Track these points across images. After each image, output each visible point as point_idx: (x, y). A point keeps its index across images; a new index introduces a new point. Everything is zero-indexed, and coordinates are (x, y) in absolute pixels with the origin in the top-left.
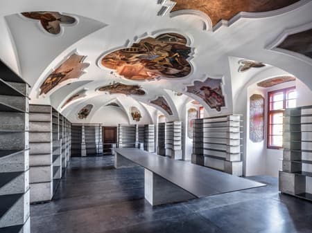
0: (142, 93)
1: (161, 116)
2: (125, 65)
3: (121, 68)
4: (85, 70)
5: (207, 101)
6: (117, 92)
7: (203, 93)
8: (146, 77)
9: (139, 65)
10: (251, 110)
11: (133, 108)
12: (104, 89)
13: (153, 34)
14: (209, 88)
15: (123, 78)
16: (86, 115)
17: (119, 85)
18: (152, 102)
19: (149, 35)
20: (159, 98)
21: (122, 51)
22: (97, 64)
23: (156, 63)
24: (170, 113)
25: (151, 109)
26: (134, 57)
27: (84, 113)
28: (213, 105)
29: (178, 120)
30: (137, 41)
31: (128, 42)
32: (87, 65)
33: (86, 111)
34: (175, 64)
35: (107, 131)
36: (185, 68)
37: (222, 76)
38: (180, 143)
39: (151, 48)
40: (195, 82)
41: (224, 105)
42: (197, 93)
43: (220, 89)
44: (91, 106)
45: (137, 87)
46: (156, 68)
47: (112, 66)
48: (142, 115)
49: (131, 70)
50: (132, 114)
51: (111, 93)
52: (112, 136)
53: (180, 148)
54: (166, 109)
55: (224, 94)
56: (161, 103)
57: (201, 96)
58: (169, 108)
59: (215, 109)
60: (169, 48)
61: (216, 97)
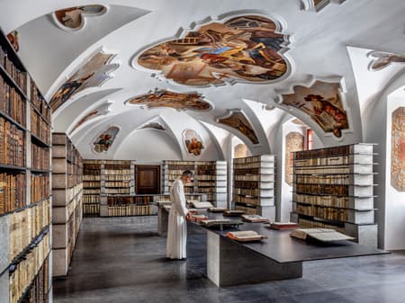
0: (205, 106)
1: (238, 147)
2: (176, 62)
3: (168, 68)
4: (112, 74)
5: (318, 120)
6: (162, 105)
7: (309, 105)
8: (211, 80)
9: (199, 63)
10: (393, 135)
11: (189, 131)
12: (139, 100)
13: (221, 17)
14: (319, 98)
15: (171, 82)
16: (107, 146)
17: (165, 94)
18: (221, 121)
19: (215, 20)
20: (234, 113)
21: (171, 44)
22: (130, 64)
23: (227, 59)
24: (255, 141)
25: (220, 134)
26: (190, 51)
27: (104, 142)
28: (329, 127)
29: (269, 153)
30: (196, 29)
31: (181, 30)
32: (116, 66)
33: (107, 137)
34: (258, 59)
35: (143, 173)
36: (277, 66)
37: (341, 77)
38: (271, 194)
39: (218, 37)
40: (296, 88)
41: (346, 126)
42: (301, 107)
43: (339, 98)
44: (116, 130)
45: (195, 95)
46: (228, 66)
47: (154, 66)
48: (204, 145)
49: (186, 69)
50: (187, 142)
51: (150, 107)
52: (152, 181)
53: (271, 202)
54: (247, 134)
55: (346, 108)
56: (239, 123)
57: (307, 111)
58: (252, 131)
59: (332, 134)
60: (247, 37)
61: (333, 112)
